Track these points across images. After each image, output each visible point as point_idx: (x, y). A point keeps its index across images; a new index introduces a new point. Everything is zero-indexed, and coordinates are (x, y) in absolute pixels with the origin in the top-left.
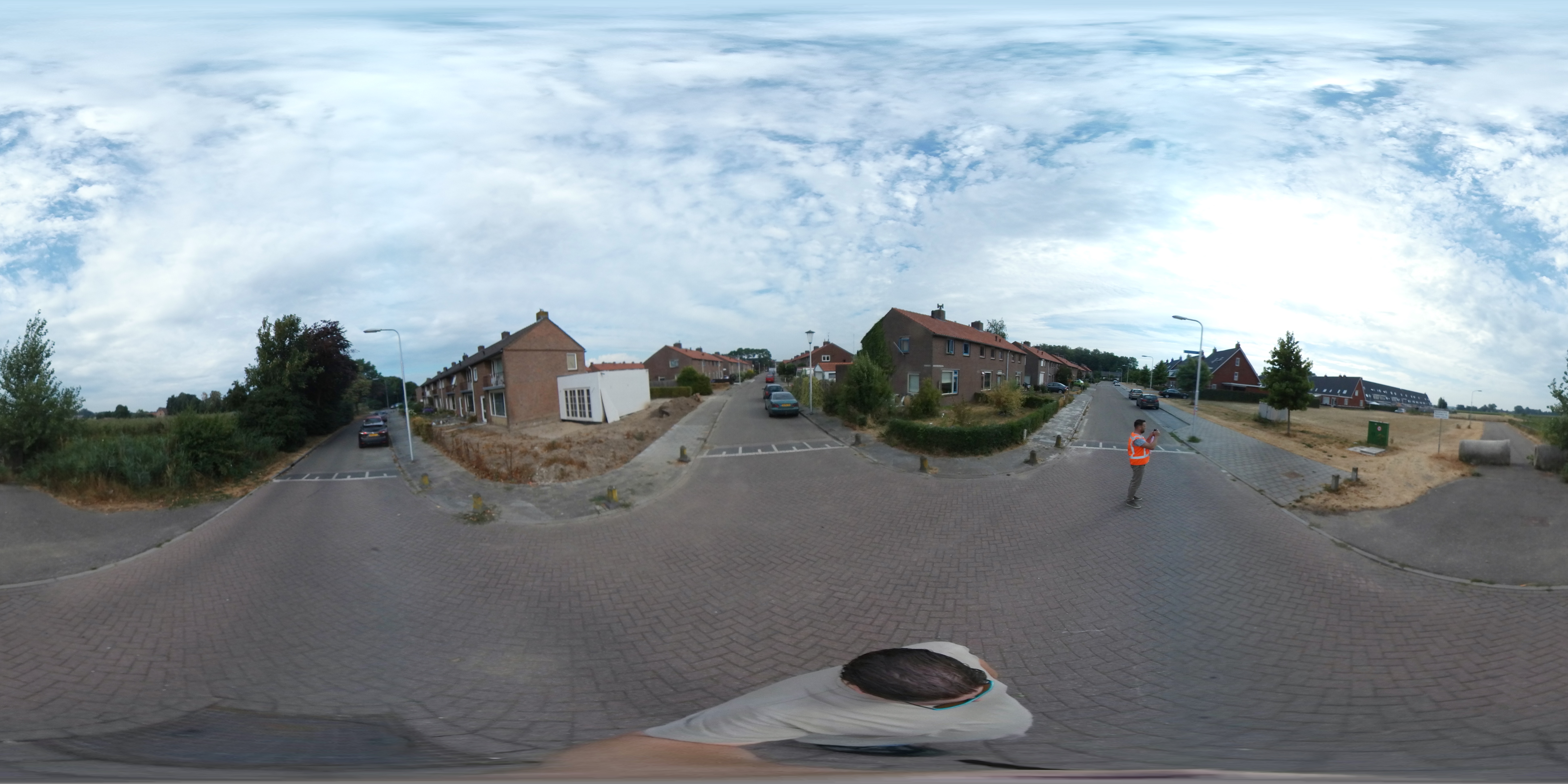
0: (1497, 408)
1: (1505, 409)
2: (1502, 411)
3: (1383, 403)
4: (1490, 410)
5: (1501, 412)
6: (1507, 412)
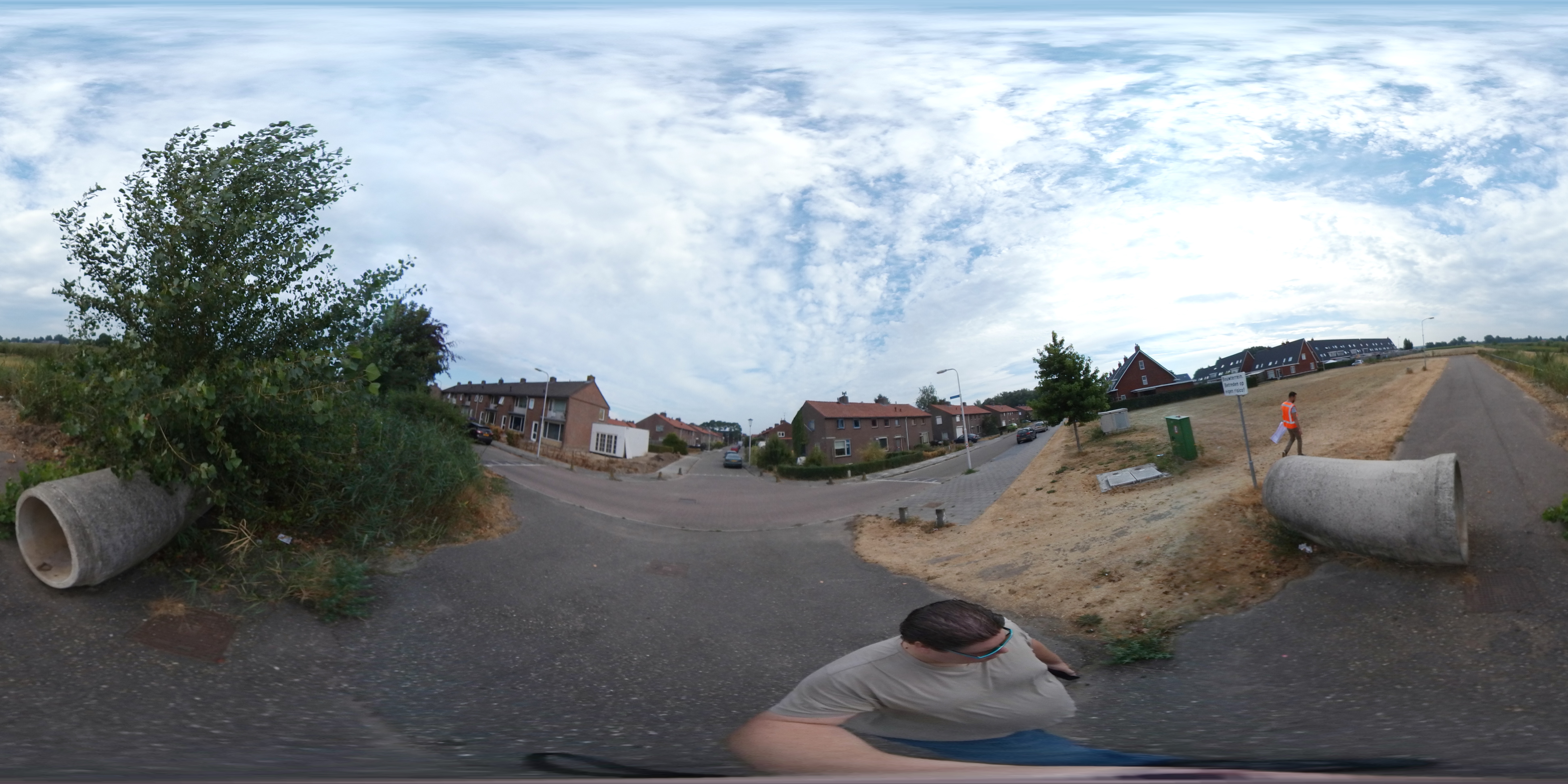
0: (1467, 340)
1: (1475, 341)
2: (1472, 342)
3: (1341, 359)
4: (1460, 342)
5: (1471, 344)
6: (1478, 343)
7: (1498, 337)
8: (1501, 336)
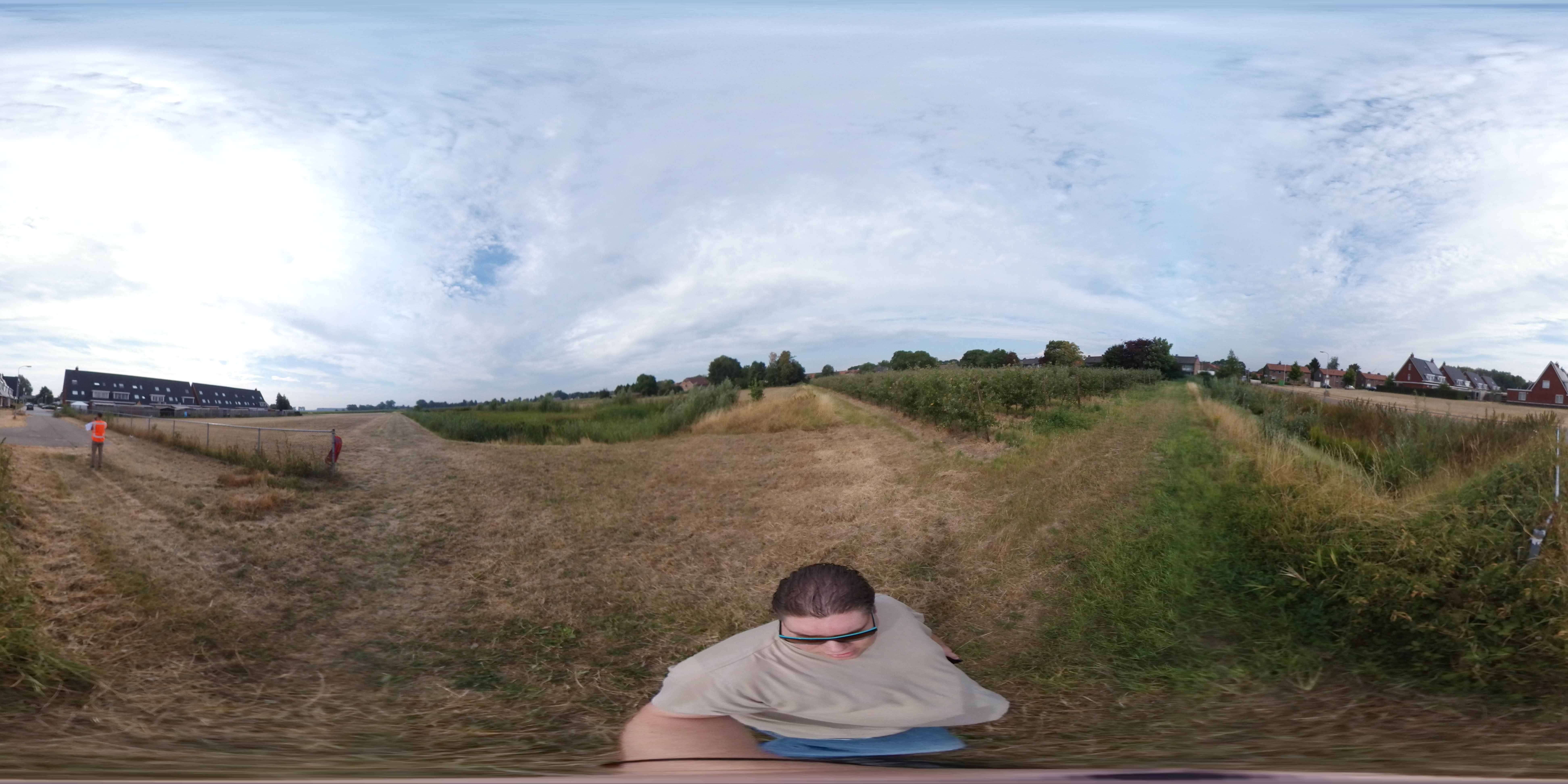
0: (396, 404)
1: (405, 405)
4: (387, 406)
5: (401, 408)
7: (432, 402)
8: (436, 400)
